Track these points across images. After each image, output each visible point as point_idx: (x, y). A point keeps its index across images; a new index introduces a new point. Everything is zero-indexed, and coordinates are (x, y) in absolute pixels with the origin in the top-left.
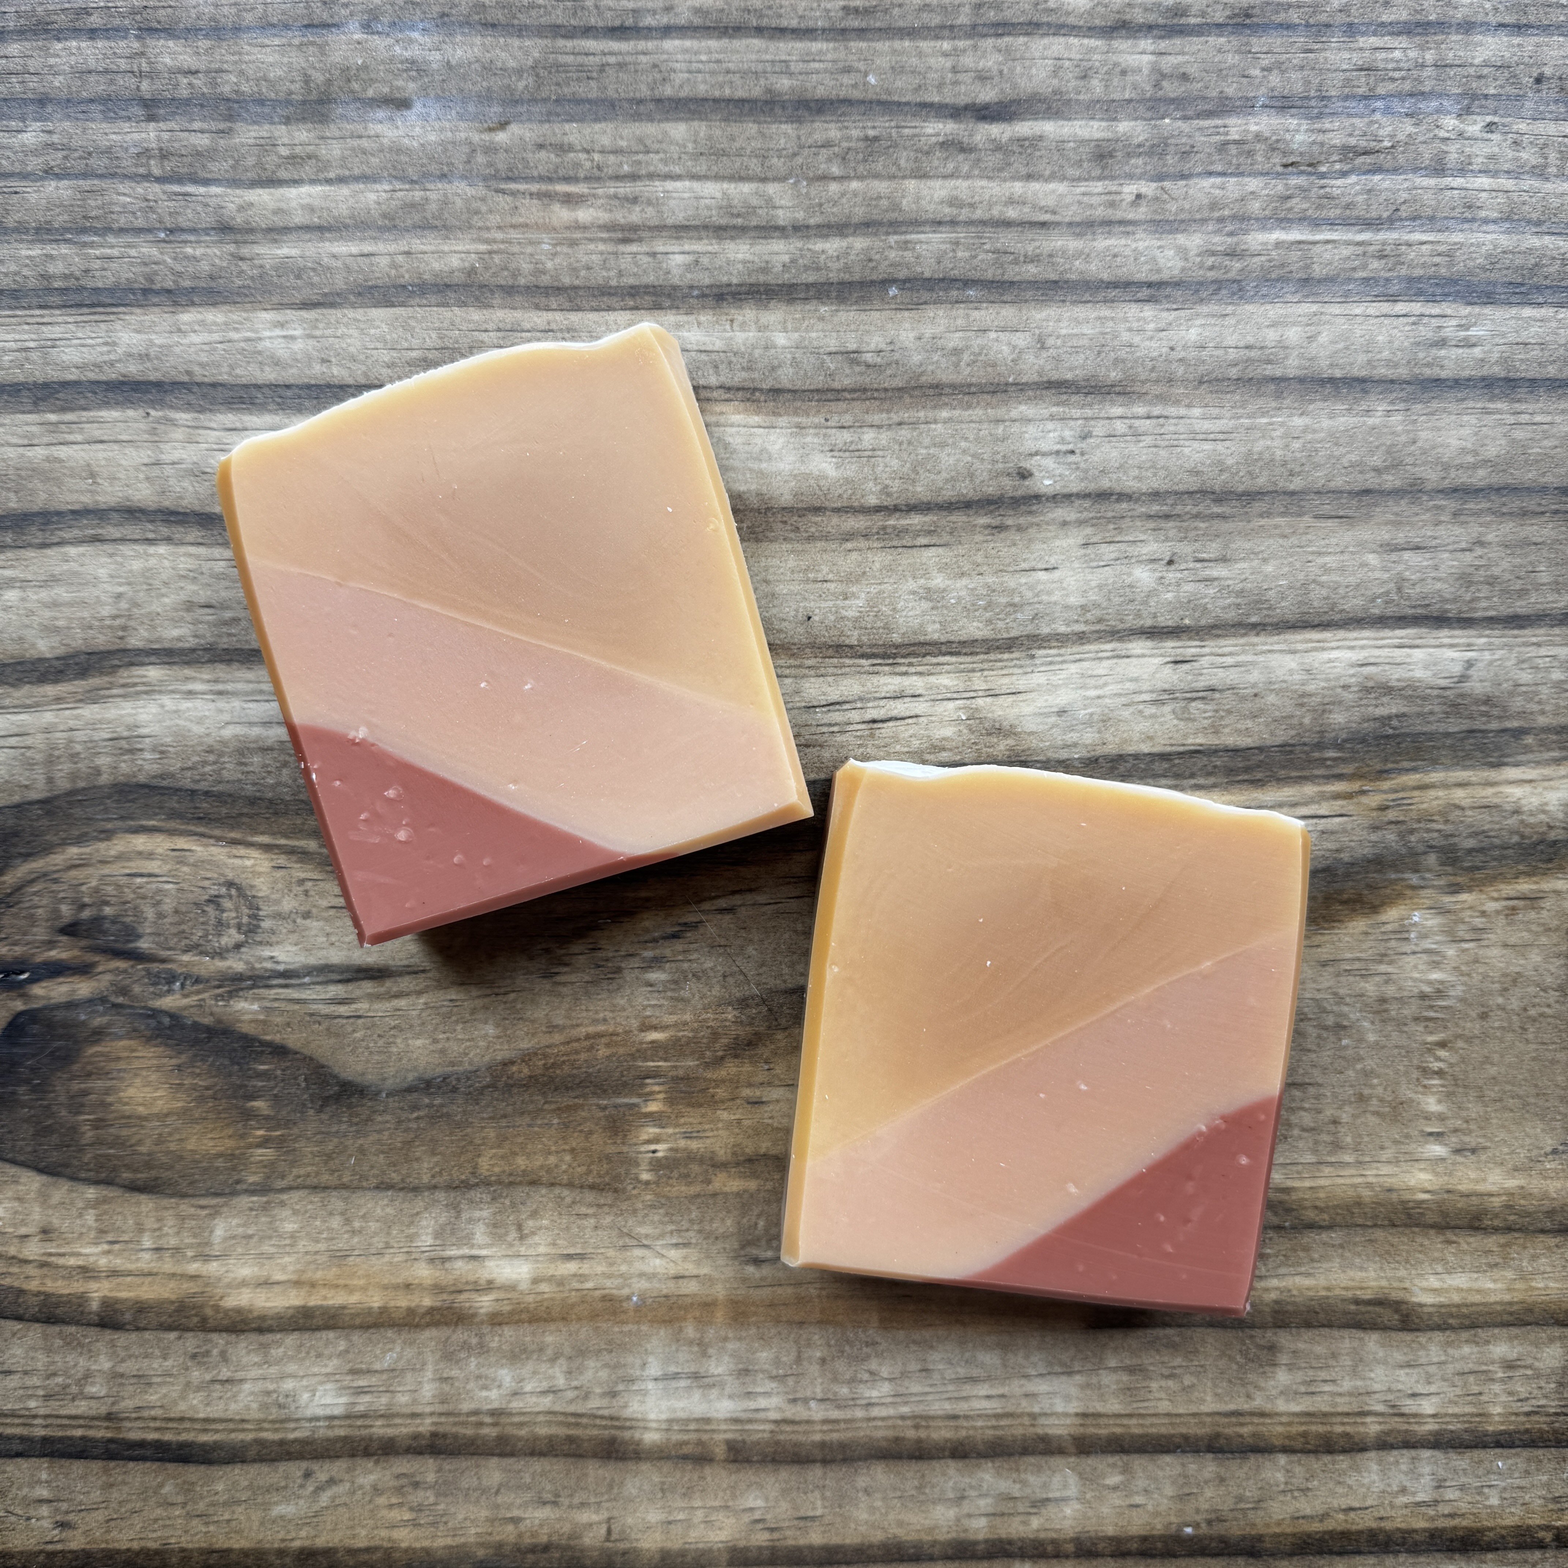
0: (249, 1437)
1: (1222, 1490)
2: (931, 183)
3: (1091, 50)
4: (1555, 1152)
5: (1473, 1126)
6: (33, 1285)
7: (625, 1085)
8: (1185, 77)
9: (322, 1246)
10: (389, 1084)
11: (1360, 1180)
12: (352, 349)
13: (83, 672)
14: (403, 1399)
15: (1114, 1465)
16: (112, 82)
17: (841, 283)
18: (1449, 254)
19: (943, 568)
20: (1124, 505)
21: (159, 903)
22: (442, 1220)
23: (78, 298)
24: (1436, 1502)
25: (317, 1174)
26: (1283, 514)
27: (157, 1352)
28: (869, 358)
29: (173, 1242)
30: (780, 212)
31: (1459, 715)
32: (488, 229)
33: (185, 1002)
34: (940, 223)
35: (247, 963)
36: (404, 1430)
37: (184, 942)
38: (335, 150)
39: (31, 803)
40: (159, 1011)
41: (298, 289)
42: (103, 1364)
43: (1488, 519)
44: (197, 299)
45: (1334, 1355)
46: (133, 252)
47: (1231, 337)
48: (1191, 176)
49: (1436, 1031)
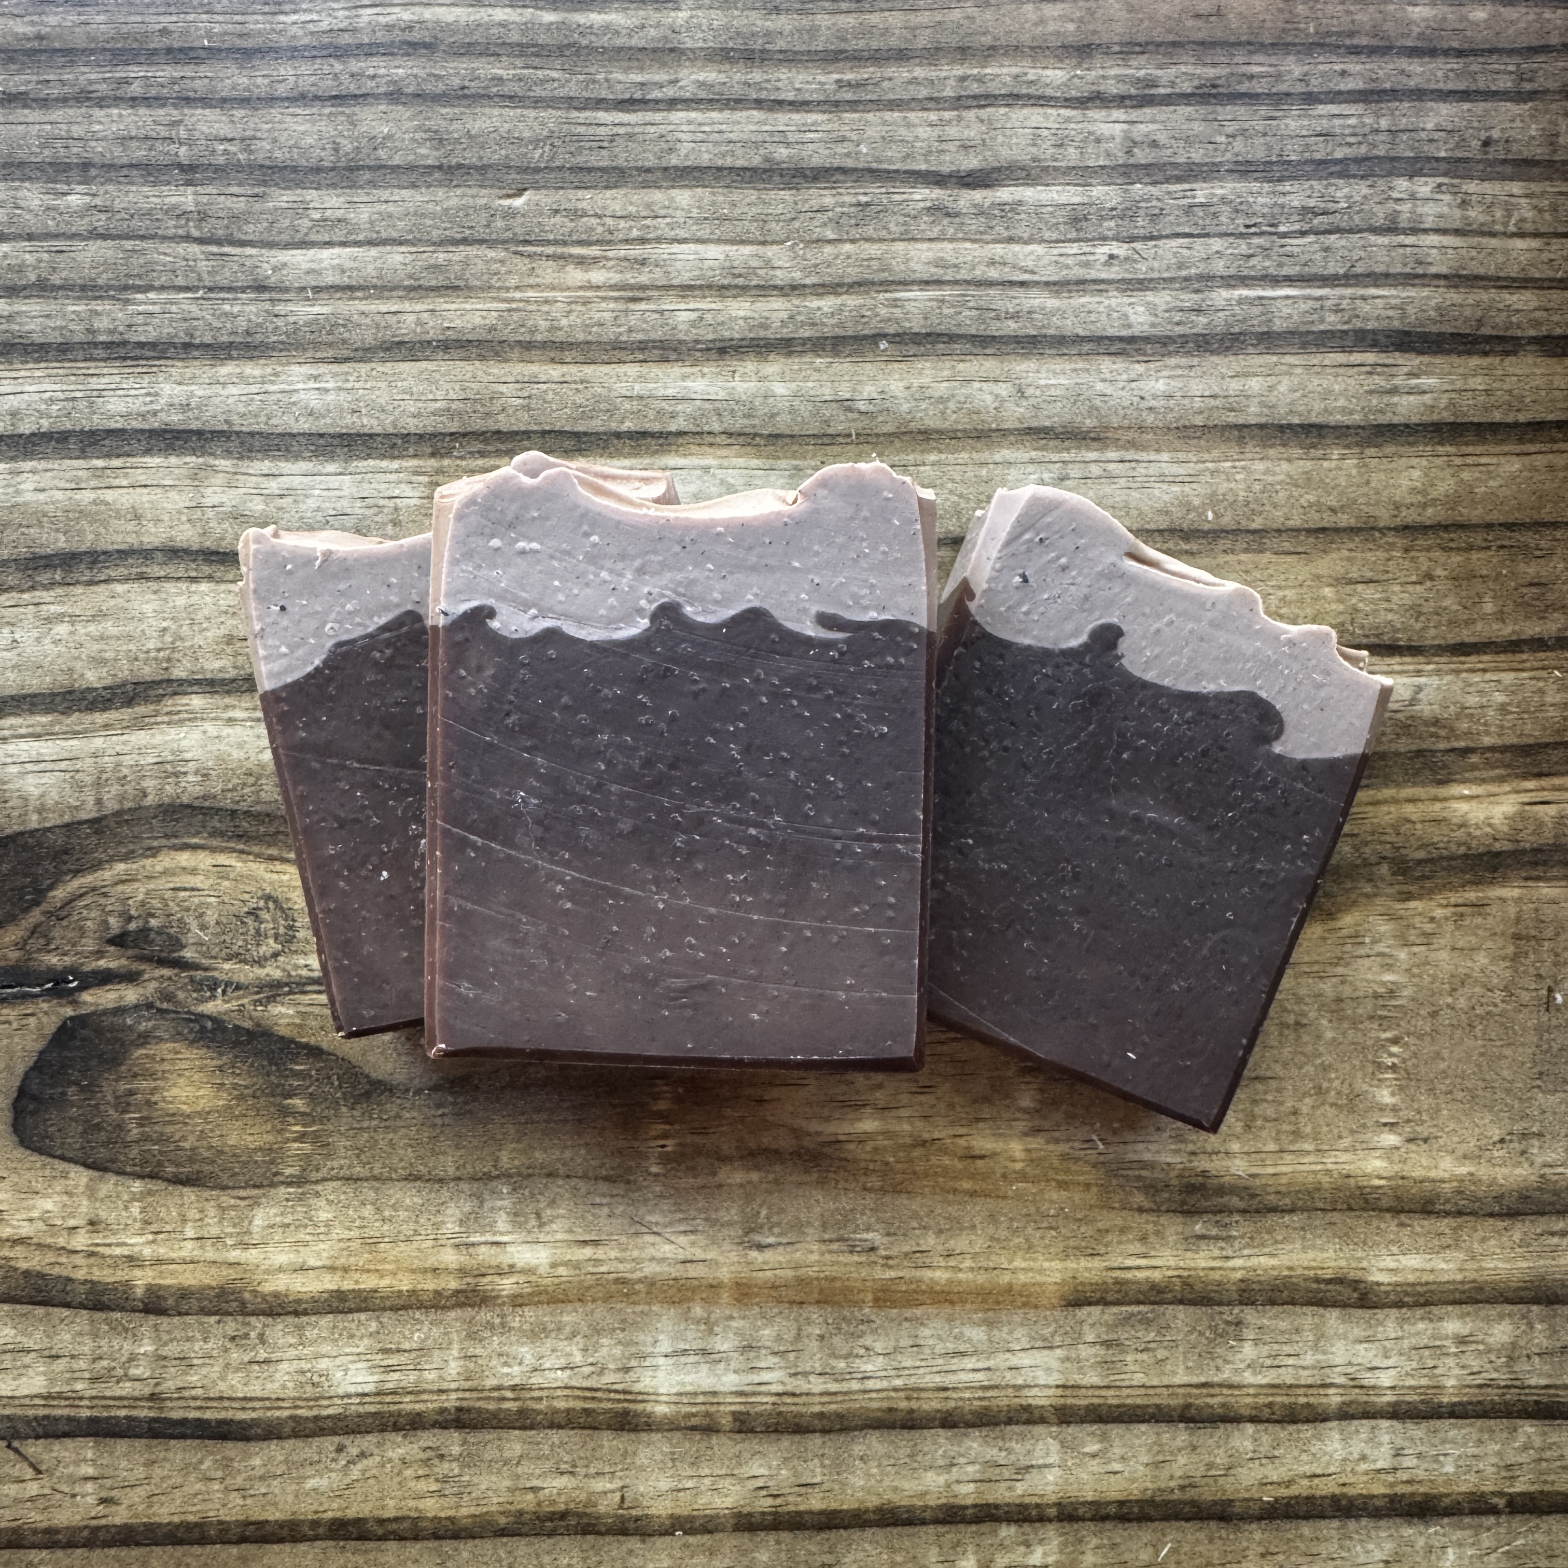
0: (286, 1413)
1: (1195, 1458)
2: (918, 245)
3: (1068, 120)
4: (1502, 1141)
5: (1425, 1117)
6: (80, 1275)
7: (636, 1083)
8: (1154, 144)
9: (354, 1233)
10: (416, 1083)
11: (1319, 1167)
12: (382, 401)
13: (130, 702)
14: (431, 1376)
15: (1093, 1434)
16: (152, 148)
17: (836, 338)
18: (1402, 307)
21: (201, 915)
22: (467, 1209)
23: (121, 352)
24: (1395, 1469)
25: (350, 1166)
26: (1246, 551)
27: (198, 1336)
28: (862, 406)
29: (215, 1231)
30: (778, 273)
31: (1409, 736)
32: (508, 289)
33: (227, 1006)
34: (927, 283)
35: (284, 970)
36: (431, 1406)
37: (226, 951)
38: (363, 215)
39: (81, 823)
40: (202, 1016)
41: (330, 345)
42: (147, 1347)
43: (1437, 554)
44: (234, 353)
45: (1297, 1331)
46: (174, 308)
47: (1197, 387)
48: (1159, 238)
49: (1390, 1028)
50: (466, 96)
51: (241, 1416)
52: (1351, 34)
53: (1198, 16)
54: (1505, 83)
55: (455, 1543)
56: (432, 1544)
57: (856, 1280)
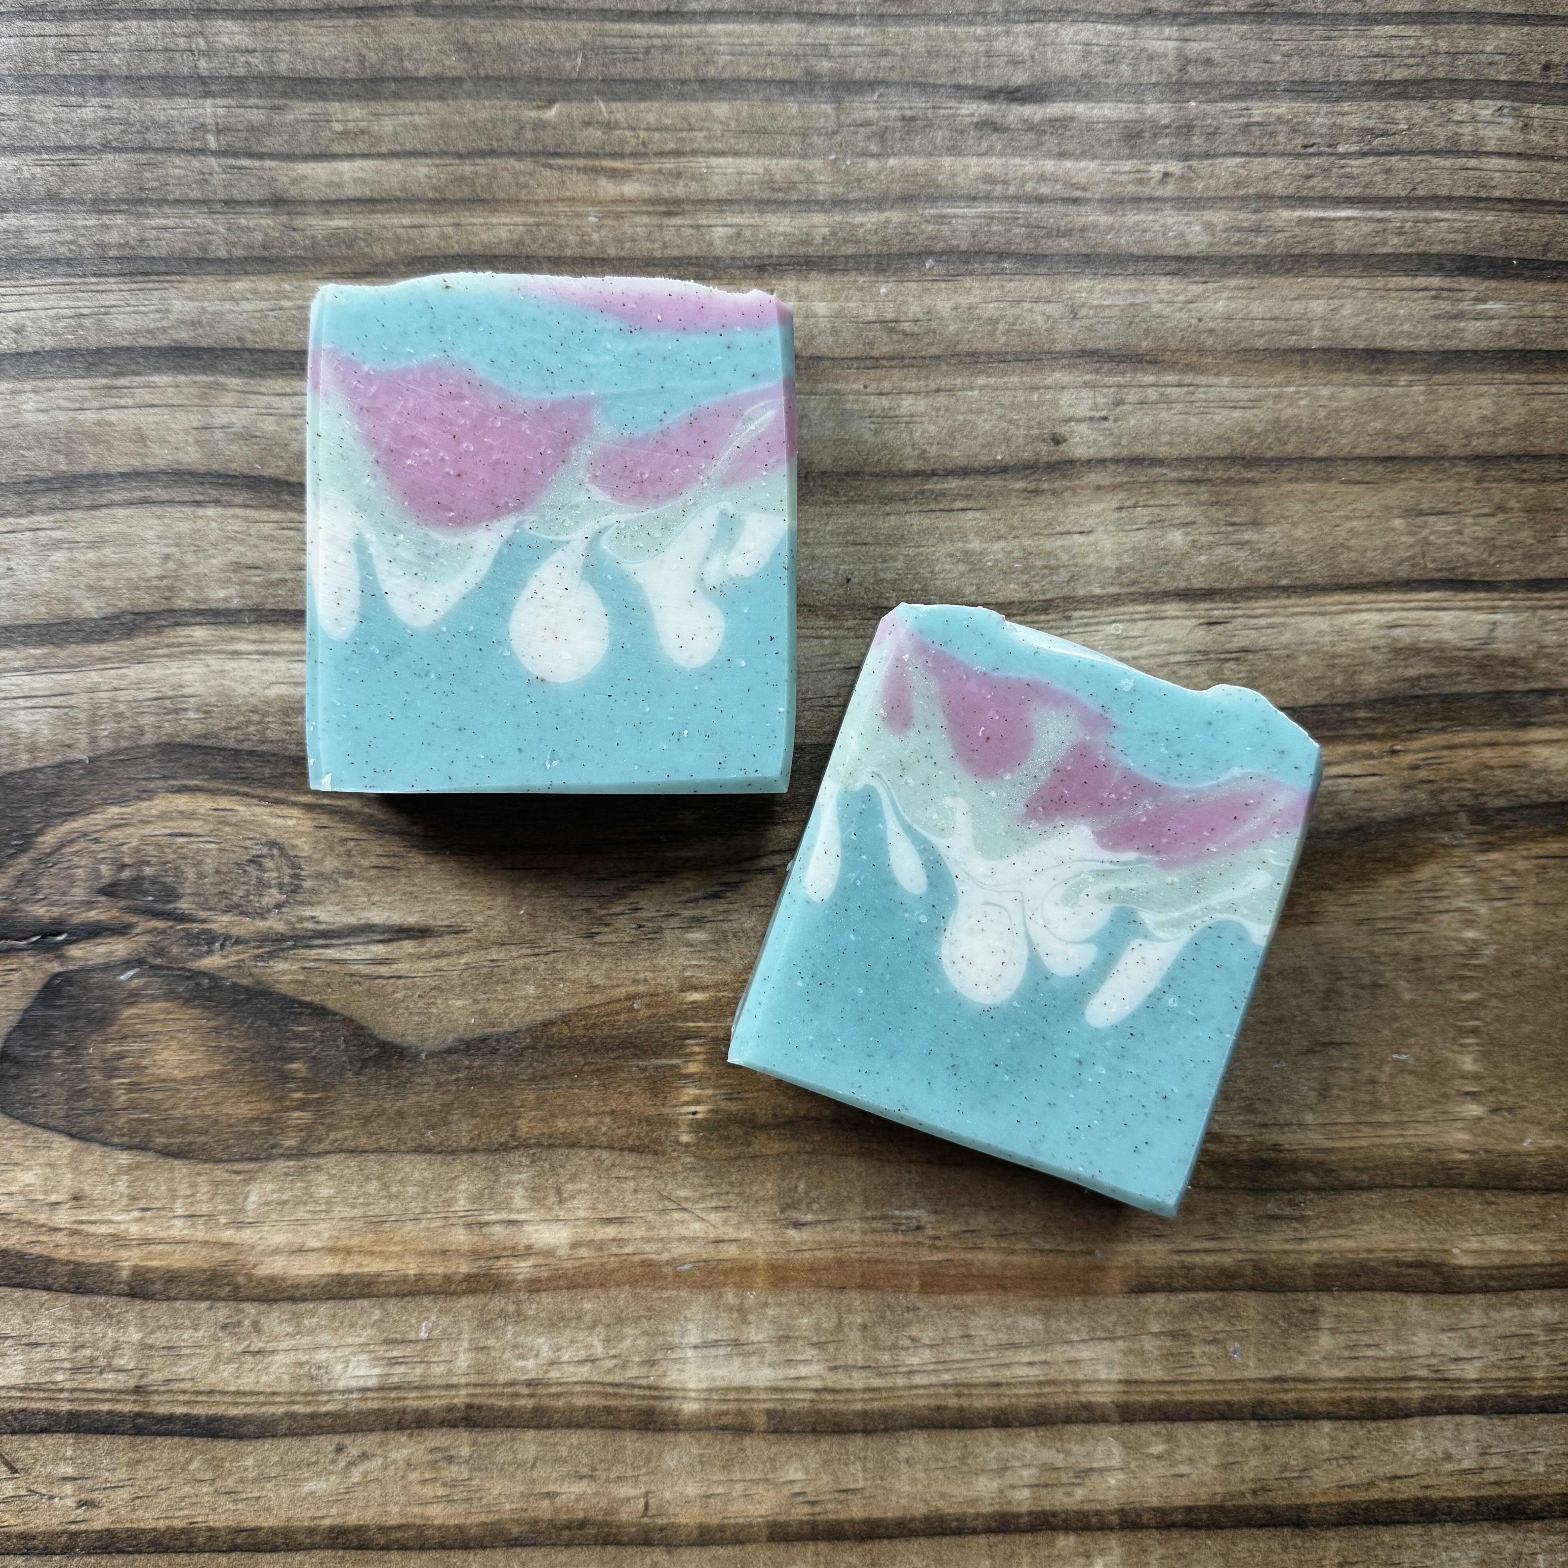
0: (281, 1410)
1: (1267, 1459)
2: (966, 160)
3: (1120, 36)
5: (1509, 1086)
6: (63, 1254)
7: (665, 1045)
8: (1208, 62)
9: (358, 1212)
10: (429, 1045)
11: (1399, 1140)
13: (129, 632)
14: (439, 1370)
15: (1158, 1434)
16: (171, 59)
17: (880, 255)
18: (1466, 231)
19: (980, 532)
20: (1157, 470)
21: (200, 863)
22: (480, 1184)
23: (133, 267)
24: (1482, 1469)
25: (355, 1137)
26: (1311, 480)
27: (187, 1323)
28: (907, 326)
29: (205, 1208)
30: (820, 188)
31: (1486, 675)
32: (536, 203)
33: (224, 962)
34: (974, 198)
35: (288, 923)
36: (438, 1402)
37: (225, 902)
38: (388, 126)
39: (73, 763)
40: (198, 972)
41: (350, 259)
42: (133, 1335)
43: (1509, 485)
44: (249, 268)
45: (1377, 1320)
46: (187, 223)
47: (1258, 309)
48: (1215, 156)
49: (1471, 989)
50: (496, 8)
51: (234, 1412)
55: (462, 1553)
56: (437, 1554)
57: (901, 1263)
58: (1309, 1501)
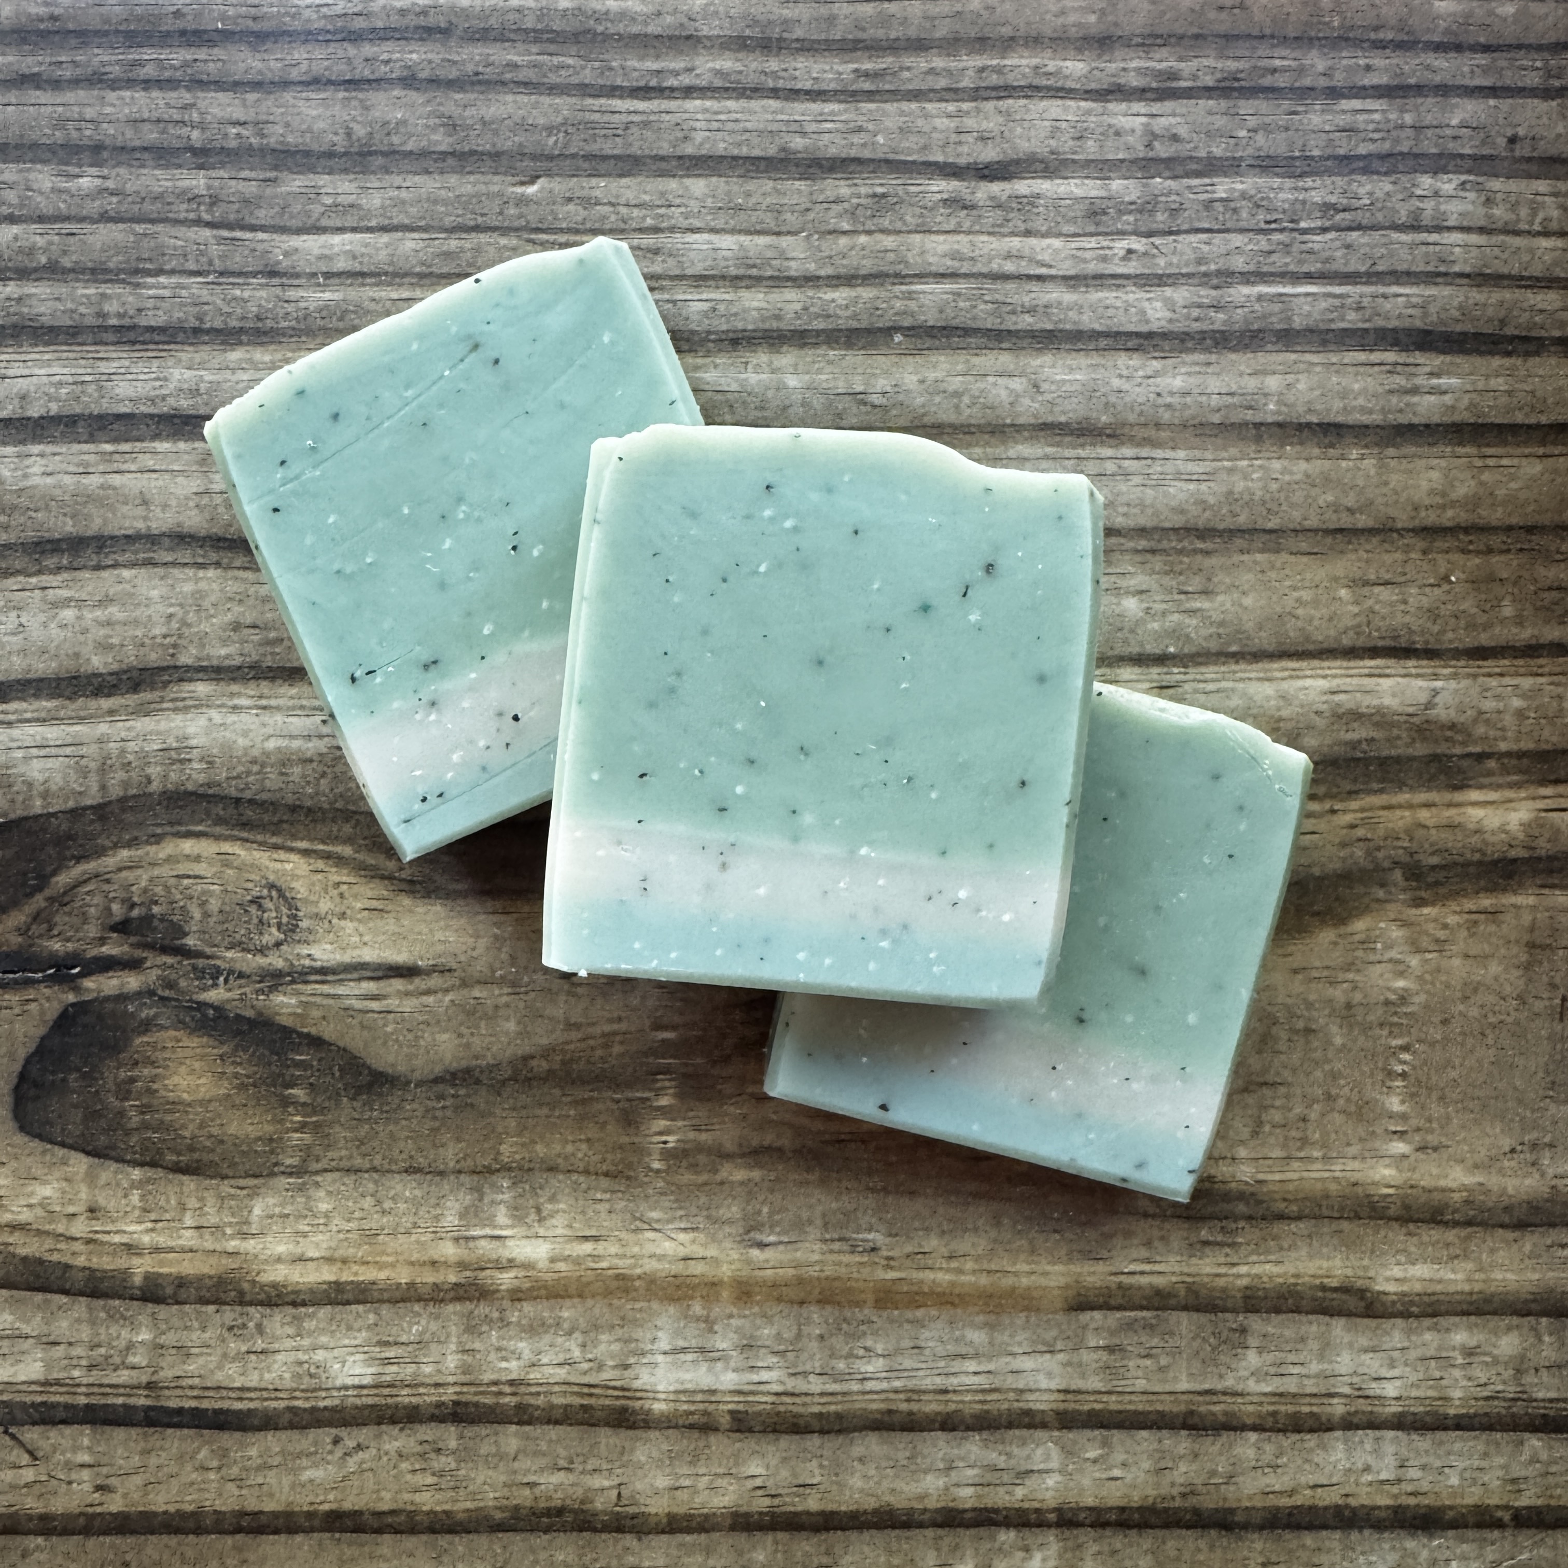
0: (282, 1404)
1: (1197, 1466)
2: (934, 237)
3: (1089, 112)
4: (1513, 1151)
5: (1435, 1125)
6: (81, 1261)
7: (637, 1079)
8: (1175, 138)
9: (353, 1225)
10: (417, 1075)
11: (1327, 1175)
13: (136, 687)
14: (428, 1369)
15: (1094, 1439)
17: (850, 330)
18: (1424, 305)
20: (1114, 540)
21: (204, 903)
22: (467, 1202)
23: (131, 336)
24: (1399, 1481)
25: (351, 1157)
26: (1262, 551)
27: (196, 1324)
28: (876, 399)
29: (213, 1220)
30: (793, 264)
31: (1425, 739)
33: (229, 995)
34: (943, 275)
35: (286, 960)
36: (428, 1399)
37: (228, 940)
38: (375, 200)
39: (85, 809)
40: (202, 1005)
42: (145, 1335)
43: (1456, 557)
44: (244, 338)
45: (1303, 1340)
46: (184, 293)
47: (1214, 384)
48: (1178, 233)
49: (1401, 1035)
50: (480, 82)
51: (238, 1406)
52: (1376, 29)
53: (1221, 8)
54: (1533, 79)
55: (448, 1537)
56: (424, 1537)
57: (857, 1280)
58: (1234, 1505)
